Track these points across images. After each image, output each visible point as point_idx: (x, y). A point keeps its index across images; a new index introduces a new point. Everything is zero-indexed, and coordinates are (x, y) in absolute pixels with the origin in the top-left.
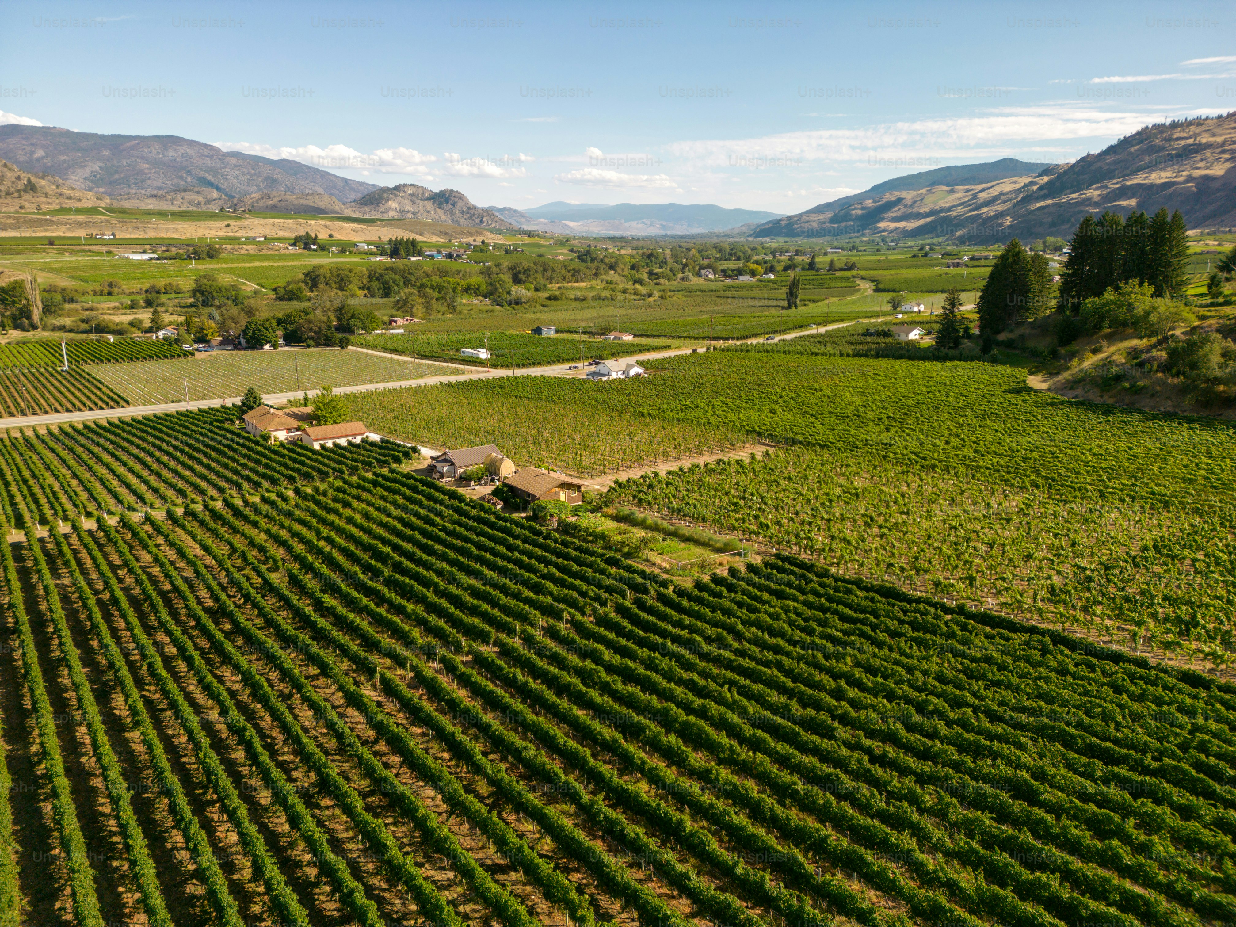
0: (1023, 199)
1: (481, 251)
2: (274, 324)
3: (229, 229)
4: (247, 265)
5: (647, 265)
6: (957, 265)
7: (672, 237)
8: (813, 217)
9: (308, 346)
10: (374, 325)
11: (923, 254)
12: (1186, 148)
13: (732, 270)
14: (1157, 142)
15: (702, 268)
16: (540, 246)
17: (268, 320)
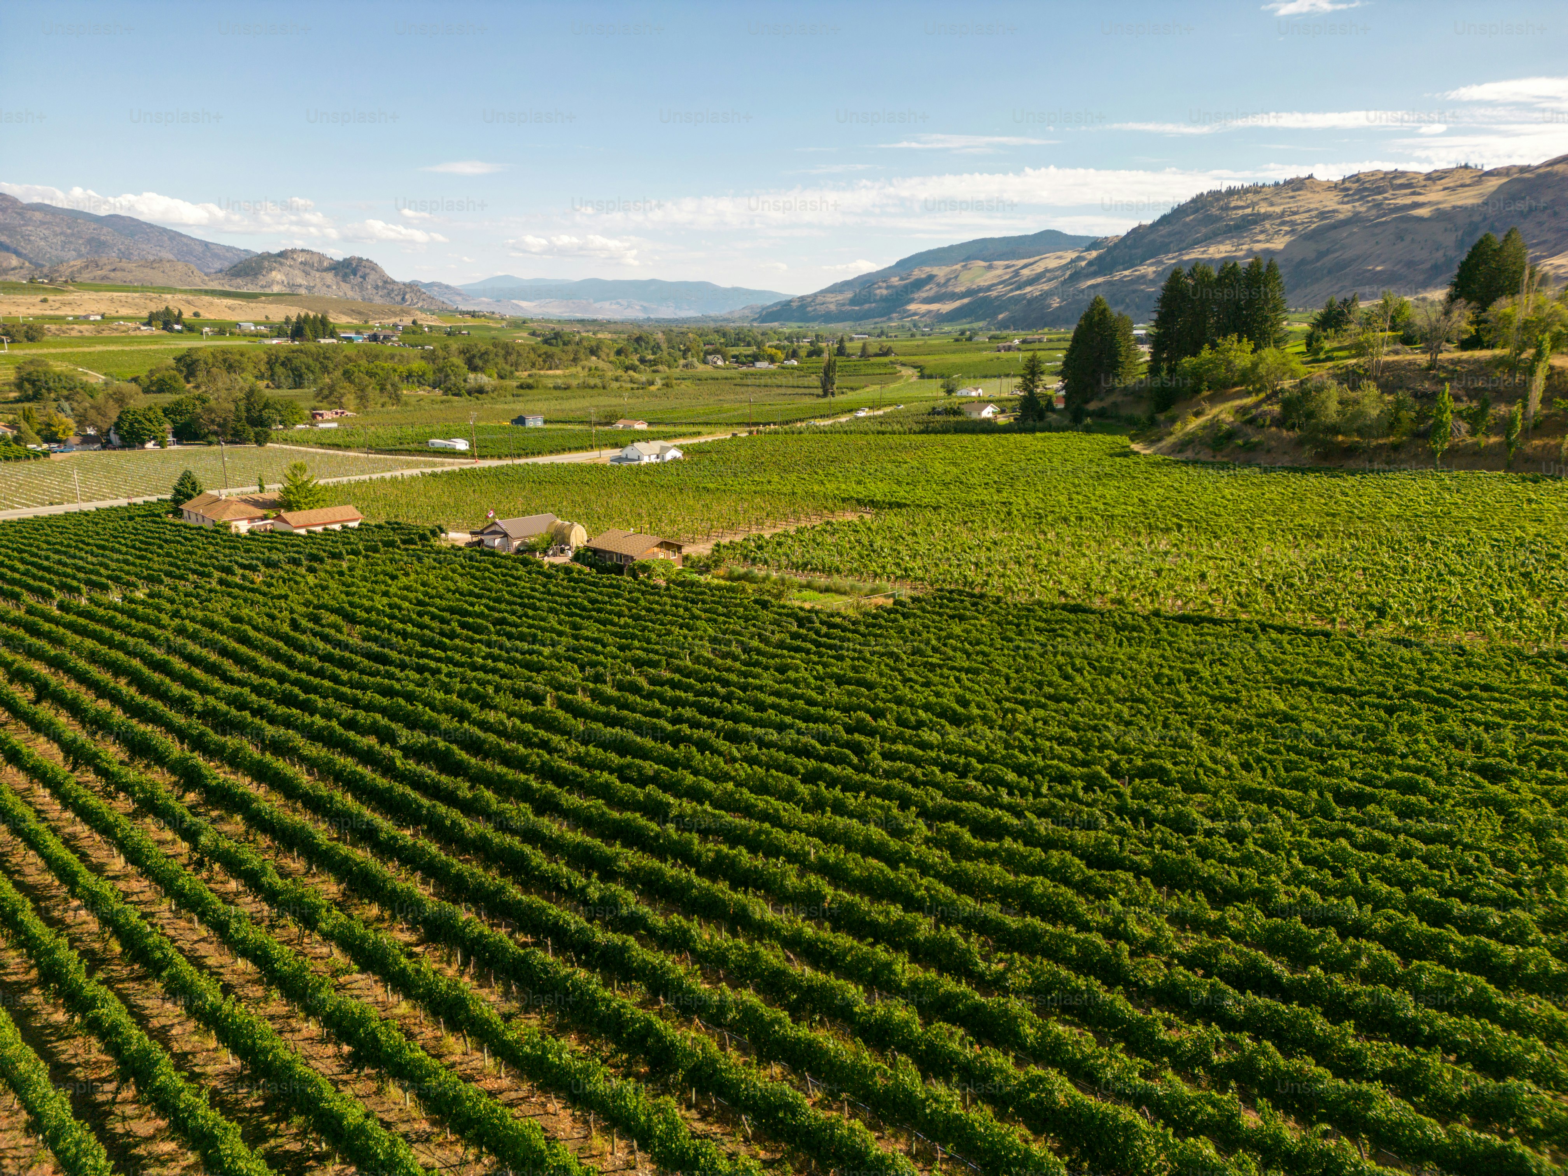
0: (1071, 276)
1: (414, 332)
2: (160, 414)
3: (46, 305)
4: (86, 349)
5: (636, 350)
6: (1009, 349)
7: (658, 321)
8: (830, 298)
9: (210, 443)
10: (297, 417)
11: (965, 339)
12: (1244, 217)
13: (746, 356)
14: (1215, 211)
15: (707, 353)
16: (489, 329)
17: (150, 409)
